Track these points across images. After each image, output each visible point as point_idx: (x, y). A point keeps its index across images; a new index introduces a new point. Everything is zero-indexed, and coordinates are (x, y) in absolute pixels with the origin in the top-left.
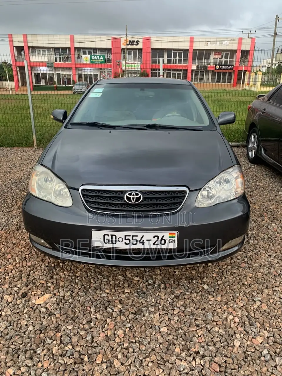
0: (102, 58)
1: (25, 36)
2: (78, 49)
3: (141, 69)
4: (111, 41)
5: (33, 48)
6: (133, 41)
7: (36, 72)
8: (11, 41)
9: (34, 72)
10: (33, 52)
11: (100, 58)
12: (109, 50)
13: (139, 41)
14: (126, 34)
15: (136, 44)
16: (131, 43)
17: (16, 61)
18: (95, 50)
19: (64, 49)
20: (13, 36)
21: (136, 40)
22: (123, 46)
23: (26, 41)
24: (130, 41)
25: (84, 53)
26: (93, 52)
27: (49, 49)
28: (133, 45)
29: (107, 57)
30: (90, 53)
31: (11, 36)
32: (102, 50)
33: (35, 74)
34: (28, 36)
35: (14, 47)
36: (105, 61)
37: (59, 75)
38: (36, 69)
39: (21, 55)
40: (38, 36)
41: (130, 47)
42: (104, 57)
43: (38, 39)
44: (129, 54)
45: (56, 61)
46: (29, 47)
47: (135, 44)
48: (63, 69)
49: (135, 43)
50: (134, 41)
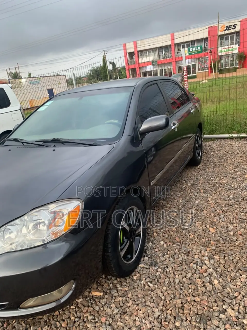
0: (199, 48)
1: (135, 43)
2: (178, 45)
3: (239, 52)
4: (207, 30)
5: (142, 51)
6: (230, 26)
7: (144, 71)
8: (125, 49)
9: (142, 71)
10: (141, 55)
11: (197, 49)
12: (205, 40)
13: (236, 25)
14: (218, 21)
15: (234, 28)
16: (228, 28)
17: (128, 64)
18: (193, 42)
19: (166, 47)
20: (127, 44)
21: (233, 24)
22: (220, 33)
23: (136, 47)
24: (227, 27)
25: (184, 47)
26: (192, 44)
27: (154, 49)
28: (230, 29)
29: (204, 46)
30: (188, 46)
31: (125, 46)
32: (199, 41)
33: (143, 72)
34: (138, 42)
35: (127, 54)
36: (202, 50)
37: (161, 70)
38: (144, 68)
39: (133, 58)
40: (145, 40)
41: (227, 32)
42: (201, 47)
43: (145, 43)
44: (227, 39)
45: (159, 58)
46: (138, 52)
47: (233, 29)
48: (165, 64)
49: (232, 27)
50: (232, 25)
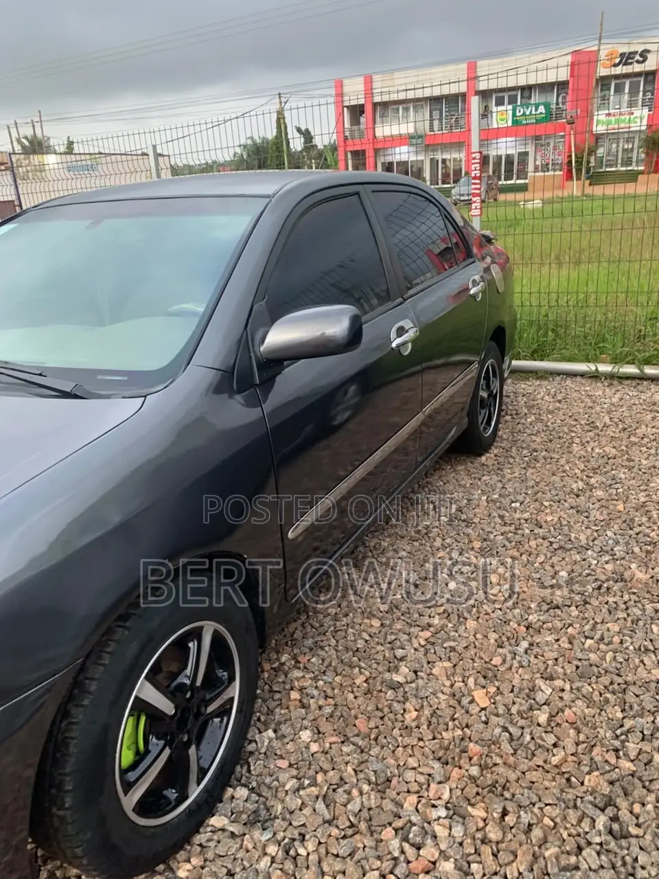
0: (542, 109)
1: (369, 81)
2: (485, 95)
3: (649, 126)
4: (569, 58)
5: (385, 105)
6: (631, 53)
7: (389, 159)
8: (340, 95)
9: (382, 160)
10: (382, 116)
11: (536, 110)
12: (562, 86)
13: (648, 51)
14: (598, 36)
15: (641, 59)
16: (626, 59)
17: (346, 138)
18: (527, 90)
19: (455, 100)
20: (346, 82)
21: (640, 49)
22: (603, 72)
23: (369, 91)
24: (622, 55)
25: (500, 102)
26: (522, 97)
27: (417, 102)
28: (631, 63)
29: (557, 104)
30: (512, 101)
31: (339, 85)
32: (545, 88)
33: (383, 164)
34: (375, 78)
35: (345, 109)
36: (549, 116)
37: (434, 163)
38: (389, 151)
39: (358, 123)
40: (396, 75)
41: (619, 70)
42: (547, 106)
43: (396, 82)
44: (619, 89)
45: (432, 129)
46: (375, 105)
47: (638, 62)
48: (446, 147)
49: (638, 57)
50: (636, 53)
